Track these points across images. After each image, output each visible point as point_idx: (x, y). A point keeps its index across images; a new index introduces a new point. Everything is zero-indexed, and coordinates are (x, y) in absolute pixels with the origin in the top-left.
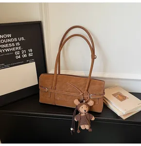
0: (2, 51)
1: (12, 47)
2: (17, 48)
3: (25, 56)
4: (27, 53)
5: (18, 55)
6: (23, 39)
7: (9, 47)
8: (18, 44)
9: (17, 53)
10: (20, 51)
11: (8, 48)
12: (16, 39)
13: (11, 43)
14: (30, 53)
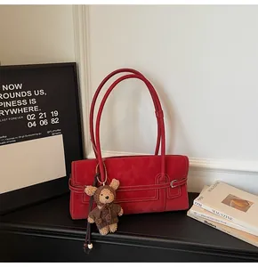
0: (5, 113)
1: (23, 106)
2: (31, 109)
3: (45, 122)
4: (49, 117)
5: (32, 121)
6: (42, 92)
7: (17, 107)
8: (33, 101)
9: (31, 117)
10: (37, 113)
11: (15, 108)
12: (29, 93)
13: (22, 99)
14: (55, 117)
